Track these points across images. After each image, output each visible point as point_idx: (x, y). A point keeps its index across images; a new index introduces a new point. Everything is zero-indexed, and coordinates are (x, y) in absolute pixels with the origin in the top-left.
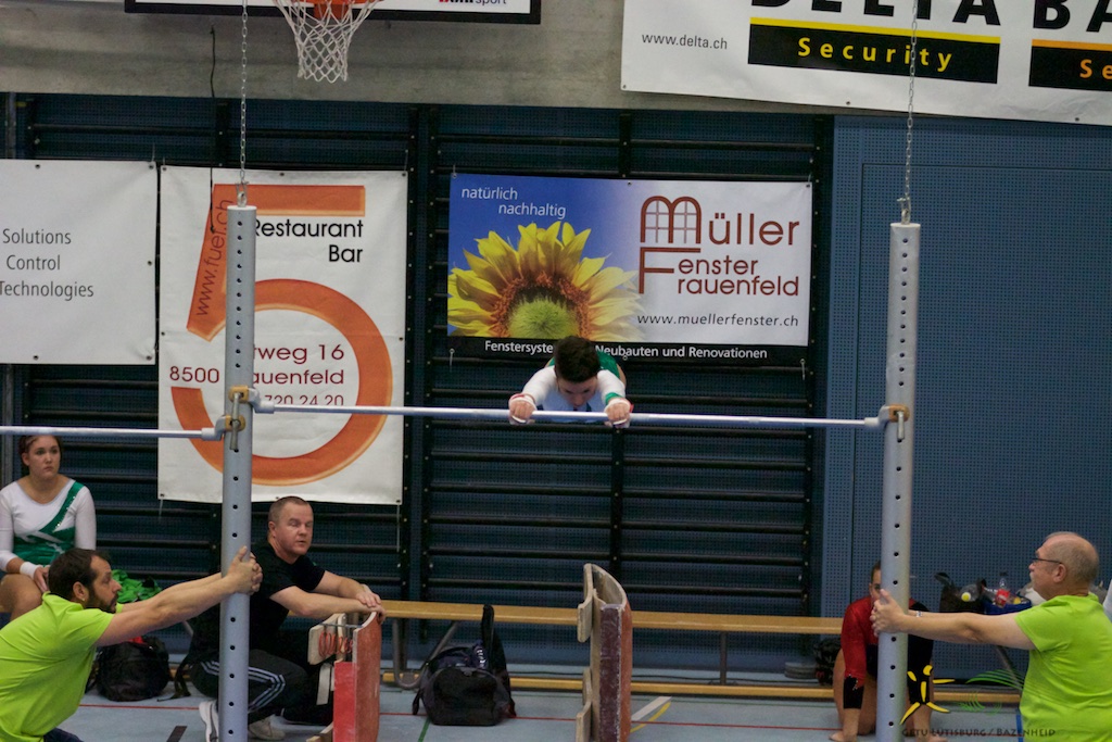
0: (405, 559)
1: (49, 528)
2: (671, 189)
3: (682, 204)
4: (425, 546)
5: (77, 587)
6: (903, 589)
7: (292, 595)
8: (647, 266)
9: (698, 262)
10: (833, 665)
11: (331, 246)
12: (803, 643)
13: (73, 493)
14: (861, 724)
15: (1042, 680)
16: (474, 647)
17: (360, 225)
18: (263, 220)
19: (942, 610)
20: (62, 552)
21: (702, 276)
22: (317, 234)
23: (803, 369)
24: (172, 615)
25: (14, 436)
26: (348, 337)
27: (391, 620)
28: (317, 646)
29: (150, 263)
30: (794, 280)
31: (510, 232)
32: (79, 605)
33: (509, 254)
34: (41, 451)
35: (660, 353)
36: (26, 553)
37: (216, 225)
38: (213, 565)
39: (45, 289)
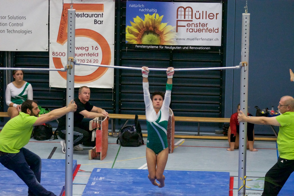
0: (115, 103)
1: (20, 95)
2: (185, 5)
3: (188, 9)
4: (120, 100)
5: (28, 110)
6: (246, 111)
7: (85, 112)
8: (178, 25)
9: (192, 24)
10: (228, 131)
11: (95, 20)
12: (220, 125)
13: (27, 85)
14: (235, 146)
15: (283, 134)
16: (133, 126)
17: (102, 14)
18: (77, 13)
19: (257, 116)
20: (24, 101)
21: (193, 28)
22: (91, 17)
23: (220, 52)
24: (53, 118)
25: (11, 70)
26: (100, 44)
27: (111, 119)
28: (91, 126)
29: (47, 24)
30: (217, 29)
31: (142, 16)
32: (29, 115)
33: (142, 22)
34: (18, 74)
35: (182, 48)
36: (14, 101)
37: (65, 15)
38: (64, 104)
39: (19, 31)
